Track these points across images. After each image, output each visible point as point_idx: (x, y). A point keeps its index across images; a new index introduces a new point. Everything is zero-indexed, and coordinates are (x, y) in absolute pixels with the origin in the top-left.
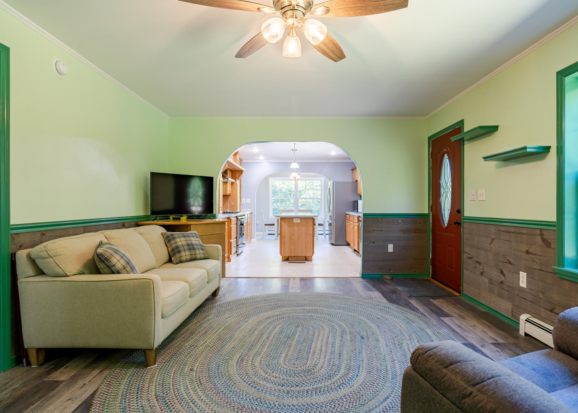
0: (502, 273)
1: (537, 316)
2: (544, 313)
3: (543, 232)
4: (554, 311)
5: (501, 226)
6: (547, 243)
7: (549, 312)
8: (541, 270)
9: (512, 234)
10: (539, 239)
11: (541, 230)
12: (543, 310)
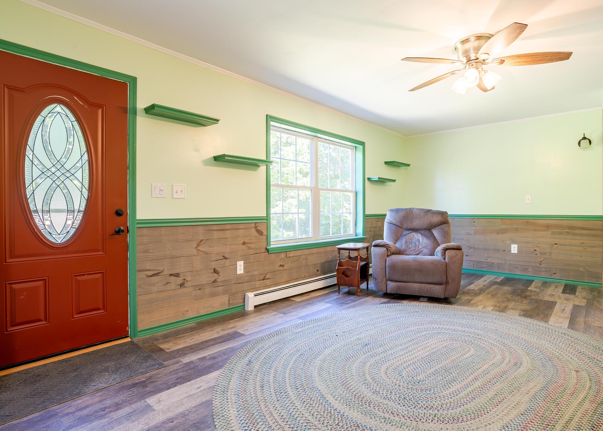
0: (215, 271)
1: (253, 289)
2: (258, 284)
3: (257, 225)
4: (265, 278)
5: (214, 226)
6: (260, 233)
7: (262, 281)
8: (256, 253)
9: (228, 231)
10: (254, 232)
11: (256, 223)
12: (257, 283)
